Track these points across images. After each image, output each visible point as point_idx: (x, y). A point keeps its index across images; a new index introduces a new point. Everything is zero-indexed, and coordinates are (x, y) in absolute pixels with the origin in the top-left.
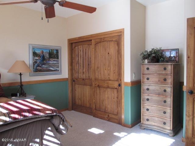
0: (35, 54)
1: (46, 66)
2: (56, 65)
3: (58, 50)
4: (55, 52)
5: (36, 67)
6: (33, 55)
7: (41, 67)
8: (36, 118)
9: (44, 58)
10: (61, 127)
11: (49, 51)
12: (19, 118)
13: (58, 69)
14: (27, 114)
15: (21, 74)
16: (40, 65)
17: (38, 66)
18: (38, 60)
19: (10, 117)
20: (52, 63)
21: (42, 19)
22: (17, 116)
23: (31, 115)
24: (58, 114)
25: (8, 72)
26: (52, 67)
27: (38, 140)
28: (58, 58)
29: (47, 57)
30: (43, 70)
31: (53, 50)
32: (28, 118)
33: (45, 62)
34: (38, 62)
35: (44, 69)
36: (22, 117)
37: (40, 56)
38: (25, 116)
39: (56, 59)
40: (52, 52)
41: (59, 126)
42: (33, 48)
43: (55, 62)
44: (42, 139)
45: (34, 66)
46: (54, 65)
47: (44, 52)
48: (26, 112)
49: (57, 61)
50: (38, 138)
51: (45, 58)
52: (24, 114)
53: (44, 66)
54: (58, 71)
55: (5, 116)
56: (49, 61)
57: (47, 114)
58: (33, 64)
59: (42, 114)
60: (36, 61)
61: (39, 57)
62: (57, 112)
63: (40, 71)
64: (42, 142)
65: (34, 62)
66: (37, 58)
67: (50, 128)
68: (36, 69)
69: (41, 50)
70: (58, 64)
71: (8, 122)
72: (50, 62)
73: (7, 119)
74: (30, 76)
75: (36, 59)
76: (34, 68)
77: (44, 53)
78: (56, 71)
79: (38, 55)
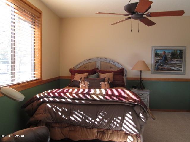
0: (157, 55)
1: (167, 66)
2: (179, 65)
3: (182, 50)
4: (178, 52)
5: (158, 66)
6: (155, 55)
7: (162, 67)
8: (121, 102)
9: (165, 58)
10: (141, 115)
11: (172, 51)
12: (109, 99)
13: (181, 69)
14: (115, 98)
15: (141, 72)
16: (162, 65)
17: (160, 65)
18: (159, 60)
19: (104, 97)
20: (175, 63)
21: (131, 31)
22: (108, 98)
23: (117, 99)
24: (139, 105)
25: (132, 69)
26: (174, 67)
27: (120, 118)
28: (181, 58)
29: (169, 57)
30: (163, 69)
31: (176, 50)
32: (115, 101)
33: (167, 62)
34: (160, 62)
35: (165, 68)
36: (111, 99)
37: (162, 56)
38: (113, 99)
39: (179, 59)
40: (175, 53)
41: (139, 114)
42: (155, 50)
43: (177, 62)
44: (123, 118)
45: (155, 65)
46: (177, 65)
47: (166, 52)
48: (115, 97)
49: (180, 61)
50: (120, 117)
51: (167, 58)
52: (113, 97)
53: (165, 65)
54: (181, 71)
55: (102, 96)
56: (171, 61)
57: (130, 102)
58: (154, 63)
59: (126, 101)
60: (157, 61)
61: (160, 57)
62: (139, 103)
63: (162, 70)
64: (123, 121)
65: (156, 61)
66: (159, 58)
67: (130, 113)
68: (158, 68)
69: (163, 51)
70: (182, 64)
71: (102, 99)
72: (173, 62)
73: (102, 98)
74: (151, 74)
75: (158, 60)
76: (155, 67)
77: (166, 54)
78: (179, 71)
79: (160, 56)
